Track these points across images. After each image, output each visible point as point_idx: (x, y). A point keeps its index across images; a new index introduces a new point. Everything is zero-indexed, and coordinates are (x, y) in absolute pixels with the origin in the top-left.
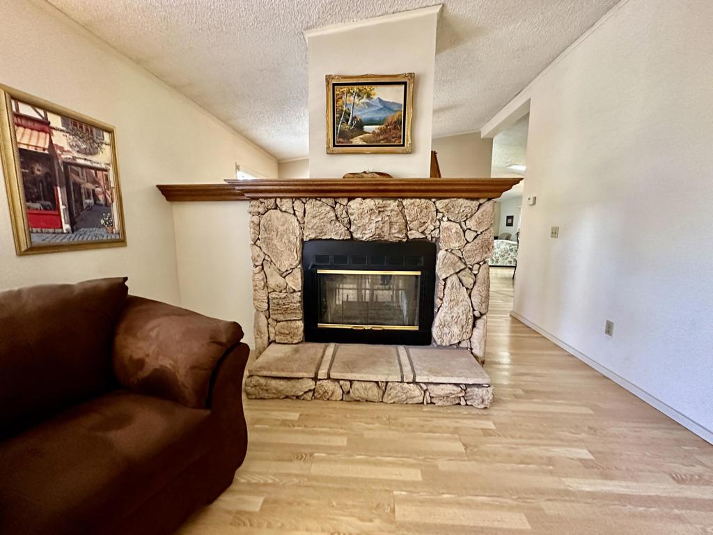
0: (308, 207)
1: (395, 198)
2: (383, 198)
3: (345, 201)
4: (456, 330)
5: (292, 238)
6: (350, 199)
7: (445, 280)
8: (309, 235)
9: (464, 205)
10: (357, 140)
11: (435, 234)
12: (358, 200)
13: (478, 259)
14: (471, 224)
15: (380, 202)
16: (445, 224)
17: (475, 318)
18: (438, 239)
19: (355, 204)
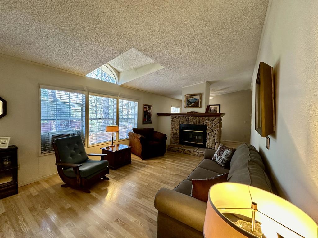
0: (181, 118)
1: (197, 116)
2: (195, 116)
4: (211, 145)
5: (178, 123)
6: (189, 116)
7: (208, 134)
8: (181, 123)
9: (212, 118)
10: (190, 106)
11: (206, 124)
12: (190, 117)
13: (215, 129)
14: (214, 122)
16: (208, 122)
17: (216, 143)
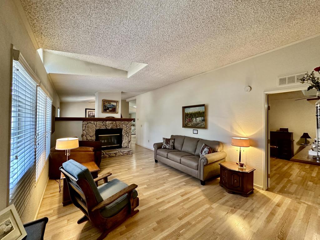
0: (97, 123)
1: (115, 121)
3: (105, 122)
4: (126, 144)
5: (94, 129)
7: (124, 135)
8: (98, 128)
9: (127, 122)
10: (108, 111)
11: (122, 127)
14: (128, 125)
15: (112, 122)
16: (124, 125)
17: (129, 142)
18: (122, 128)
19: (107, 122)
